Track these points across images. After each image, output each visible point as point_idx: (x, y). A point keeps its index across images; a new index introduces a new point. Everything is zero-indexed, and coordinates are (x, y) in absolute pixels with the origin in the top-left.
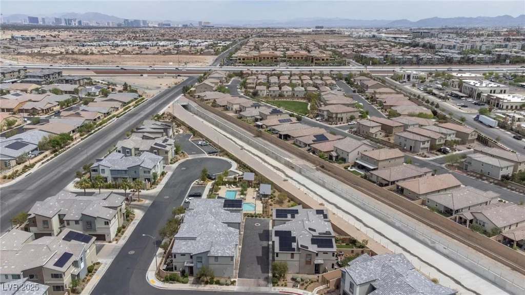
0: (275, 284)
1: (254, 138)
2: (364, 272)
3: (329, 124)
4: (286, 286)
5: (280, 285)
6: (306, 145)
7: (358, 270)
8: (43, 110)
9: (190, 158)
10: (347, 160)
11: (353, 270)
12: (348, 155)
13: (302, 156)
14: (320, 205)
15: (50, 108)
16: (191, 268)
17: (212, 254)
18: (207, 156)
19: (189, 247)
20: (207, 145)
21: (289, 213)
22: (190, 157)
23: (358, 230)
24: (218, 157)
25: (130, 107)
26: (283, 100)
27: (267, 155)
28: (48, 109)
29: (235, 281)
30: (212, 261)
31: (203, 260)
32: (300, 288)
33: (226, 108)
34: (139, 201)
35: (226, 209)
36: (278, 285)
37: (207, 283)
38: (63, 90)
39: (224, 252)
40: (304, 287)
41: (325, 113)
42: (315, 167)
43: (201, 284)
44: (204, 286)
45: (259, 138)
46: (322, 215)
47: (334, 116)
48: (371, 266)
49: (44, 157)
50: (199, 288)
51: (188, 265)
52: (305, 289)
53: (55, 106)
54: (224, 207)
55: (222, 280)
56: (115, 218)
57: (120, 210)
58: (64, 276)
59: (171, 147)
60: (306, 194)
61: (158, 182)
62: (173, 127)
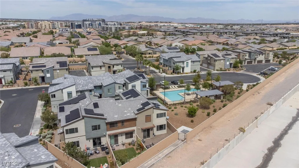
9: (240, 72)
14: (239, 129)
18: (255, 75)
24: (261, 77)
34: (149, 75)
35: (125, 80)
46: (141, 107)
54: (127, 78)
56: (101, 69)
57: (109, 67)
58: (32, 73)
59: (224, 58)
60: (256, 118)
61: (183, 73)
62: (265, 54)
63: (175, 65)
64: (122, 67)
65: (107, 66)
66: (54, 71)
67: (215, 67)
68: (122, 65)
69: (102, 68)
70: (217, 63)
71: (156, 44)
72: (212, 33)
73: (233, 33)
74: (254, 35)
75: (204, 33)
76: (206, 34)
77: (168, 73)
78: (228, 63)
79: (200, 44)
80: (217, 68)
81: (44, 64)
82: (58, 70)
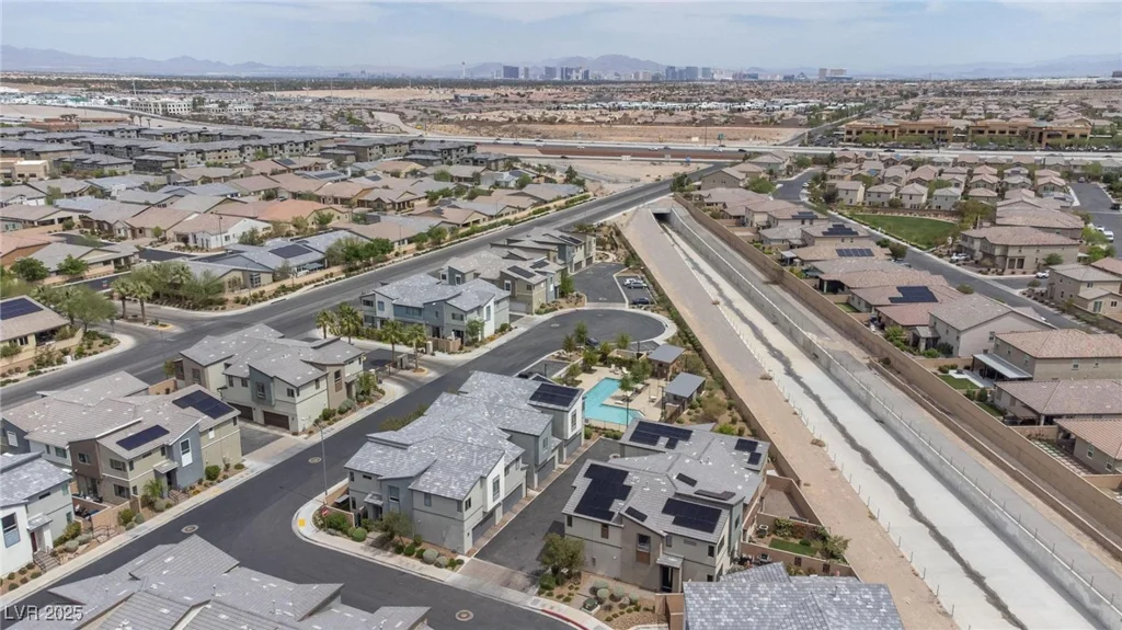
0: (545, 589)
1: (765, 287)
2: (735, 605)
3: (980, 272)
4: (567, 600)
5: (555, 596)
6: (869, 306)
7: (720, 595)
8: (393, 203)
9: (585, 308)
10: (954, 351)
11: (702, 594)
12: (958, 338)
13: (850, 333)
14: (813, 443)
15: (408, 202)
16: (378, 509)
17: (422, 485)
18: (626, 307)
19: (384, 461)
20: (642, 287)
21: (665, 435)
22: (587, 306)
23: (872, 517)
24: (649, 313)
25: (548, 209)
26: (896, 214)
27: (774, 324)
28: (404, 203)
29: (461, 562)
30: (419, 502)
31: (402, 496)
32: (597, 616)
33: (741, 221)
34: (416, 370)
35: (534, 403)
36: (550, 595)
37: (399, 550)
38: (455, 175)
39: (447, 488)
40: (610, 614)
41: (977, 245)
42: (867, 361)
43: (386, 550)
44: (390, 556)
45: (776, 288)
46: (747, 454)
47: (998, 252)
48: (765, 595)
49: (326, 276)
50: (376, 557)
51: (371, 501)
52: (608, 620)
53: (419, 199)
54: (533, 398)
55: (430, 552)
56: (318, 387)
57: (337, 374)
58: (132, 468)
59: (545, 277)
60: (795, 413)
61: (483, 342)
62: (585, 244)
63: (466, 322)
65: (332, 372)
66: (203, 438)
67: (529, 303)
69: (321, 384)
70: (535, 293)
71: (141, 232)
72: (234, 149)
73: (301, 146)
74: (377, 151)
75: (208, 152)
76: (215, 154)
77: (451, 350)
78: (552, 288)
79: (315, 214)
80: (536, 306)
81: (139, 422)
82: (211, 429)
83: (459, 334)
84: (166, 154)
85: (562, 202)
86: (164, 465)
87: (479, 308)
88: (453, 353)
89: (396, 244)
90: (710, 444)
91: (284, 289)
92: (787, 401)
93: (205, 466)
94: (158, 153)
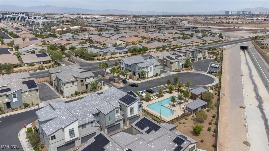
8: (163, 40)
9: (192, 72)
14: (244, 143)
18: (206, 73)
24: (212, 76)
25: (206, 43)
27: (266, 86)
28: (166, 40)
34: (118, 83)
35: (120, 101)
38: (186, 34)
46: (177, 145)
49: (126, 55)
54: (120, 99)
56: (73, 84)
57: (82, 81)
59: (178, 60)
60: (245, 126)
61: (148, 78)
62: (203, 52)
63: (141, 71)
64: (93, 79)
65: (79, 80)
66: (22, 94)
67: (171, 68)
68: (93, 78)
69: (75, 83)
70: (173, 65)
71: (97, 42)
72: (138, 27)
73: (154, 27)
74: (172, 28)
75: (131, 27)
76: (133, 28)
77: (135, 79)
78: (181, 64)
79: (138, 41)
80: (173, 69)
81: (7, 86)
82: (26, 92)
83: (139, 74)
84: (122, 27)
85: (212, 42)
86: (7, 100)
87: (147, 67)
88: (135, 80)
89: (152, 49)
90: (163, 136)
91: (112, 58)
92: (245, 119)
93: (23, 103)
94: (121, 27)
